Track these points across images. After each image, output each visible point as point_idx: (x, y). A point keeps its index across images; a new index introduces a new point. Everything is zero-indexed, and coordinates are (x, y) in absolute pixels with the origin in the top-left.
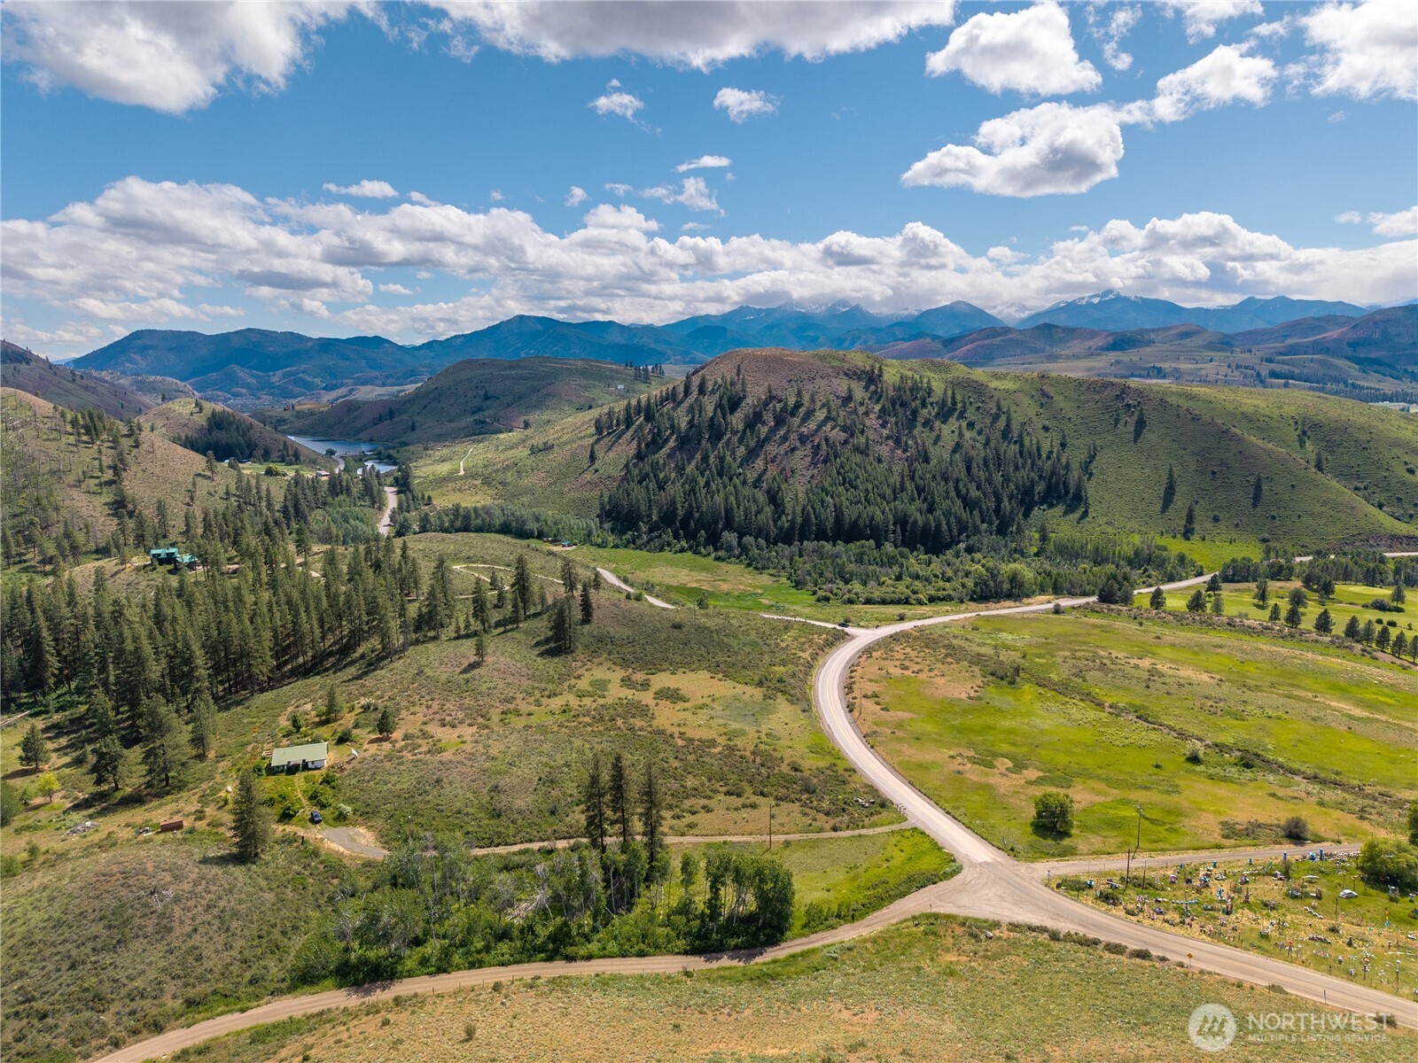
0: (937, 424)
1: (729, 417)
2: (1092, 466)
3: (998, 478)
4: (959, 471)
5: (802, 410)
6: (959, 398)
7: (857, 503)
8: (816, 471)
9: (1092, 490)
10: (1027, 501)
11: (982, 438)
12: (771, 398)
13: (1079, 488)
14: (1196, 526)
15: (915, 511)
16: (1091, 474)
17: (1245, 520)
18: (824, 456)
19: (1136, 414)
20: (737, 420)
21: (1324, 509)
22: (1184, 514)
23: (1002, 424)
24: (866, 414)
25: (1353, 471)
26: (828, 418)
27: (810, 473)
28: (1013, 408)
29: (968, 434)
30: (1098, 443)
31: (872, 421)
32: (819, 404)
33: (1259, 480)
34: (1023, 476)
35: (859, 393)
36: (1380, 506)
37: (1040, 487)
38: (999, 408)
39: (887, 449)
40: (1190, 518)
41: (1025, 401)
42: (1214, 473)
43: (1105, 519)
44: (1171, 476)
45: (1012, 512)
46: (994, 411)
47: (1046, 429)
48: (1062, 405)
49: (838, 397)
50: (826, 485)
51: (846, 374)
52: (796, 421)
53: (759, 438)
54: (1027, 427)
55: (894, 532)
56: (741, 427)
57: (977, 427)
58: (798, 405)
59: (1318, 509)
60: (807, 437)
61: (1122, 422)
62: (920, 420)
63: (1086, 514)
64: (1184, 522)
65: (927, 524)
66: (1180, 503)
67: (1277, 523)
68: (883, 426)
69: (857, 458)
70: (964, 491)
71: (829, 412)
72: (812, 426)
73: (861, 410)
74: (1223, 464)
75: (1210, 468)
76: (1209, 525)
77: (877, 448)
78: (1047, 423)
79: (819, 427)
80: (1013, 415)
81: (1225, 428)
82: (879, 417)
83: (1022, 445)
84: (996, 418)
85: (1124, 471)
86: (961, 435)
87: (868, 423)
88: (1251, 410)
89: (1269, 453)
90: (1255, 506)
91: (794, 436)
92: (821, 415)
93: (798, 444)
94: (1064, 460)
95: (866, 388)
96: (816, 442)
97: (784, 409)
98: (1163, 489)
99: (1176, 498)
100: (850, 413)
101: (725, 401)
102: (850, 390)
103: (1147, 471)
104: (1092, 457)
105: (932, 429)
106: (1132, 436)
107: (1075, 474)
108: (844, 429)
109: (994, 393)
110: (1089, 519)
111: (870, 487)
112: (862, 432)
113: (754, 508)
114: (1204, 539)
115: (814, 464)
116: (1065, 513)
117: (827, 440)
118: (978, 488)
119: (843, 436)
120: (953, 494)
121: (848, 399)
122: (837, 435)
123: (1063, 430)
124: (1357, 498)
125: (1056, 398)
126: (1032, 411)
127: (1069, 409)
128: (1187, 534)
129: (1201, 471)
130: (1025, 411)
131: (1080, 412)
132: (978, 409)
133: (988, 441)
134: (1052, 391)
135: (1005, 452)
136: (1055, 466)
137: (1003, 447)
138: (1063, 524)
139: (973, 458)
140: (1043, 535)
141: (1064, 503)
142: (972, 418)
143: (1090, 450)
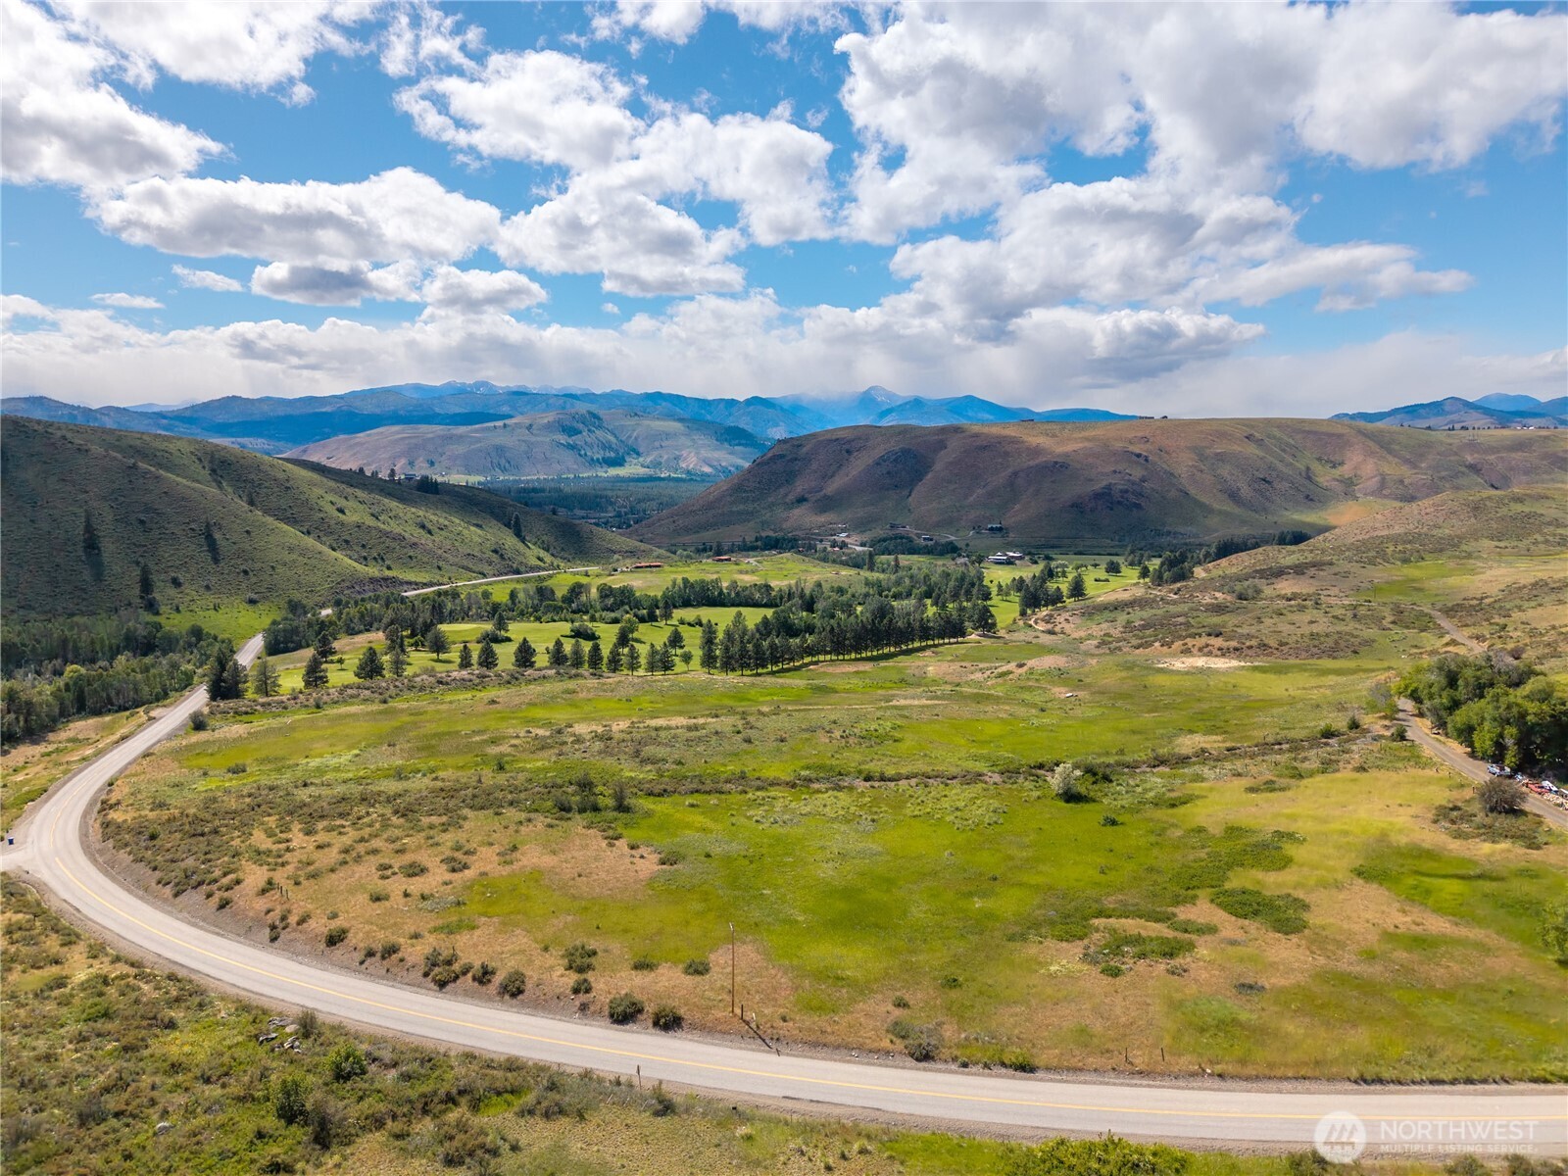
14: (157, 596)
17: (214, 580)
21: (293, 556)
22: (134, 581)
25: (289, 514)
33: (208, 526)
36: (334, 549)
40: (146, 585)
42: (142, 522)
59: (288, 558)
64: (138, 592)
66: (117, 565)
67: (253, 578)
74: (149, 509)
75: (133, 516)
76: (172, 591)
81: (130, 462)
89: (203, 494)
90: (216, 560)
98: (80, 548)
99: (107, 560)
124: (310, 541)
128: (153, 607)
129: (122, 521)
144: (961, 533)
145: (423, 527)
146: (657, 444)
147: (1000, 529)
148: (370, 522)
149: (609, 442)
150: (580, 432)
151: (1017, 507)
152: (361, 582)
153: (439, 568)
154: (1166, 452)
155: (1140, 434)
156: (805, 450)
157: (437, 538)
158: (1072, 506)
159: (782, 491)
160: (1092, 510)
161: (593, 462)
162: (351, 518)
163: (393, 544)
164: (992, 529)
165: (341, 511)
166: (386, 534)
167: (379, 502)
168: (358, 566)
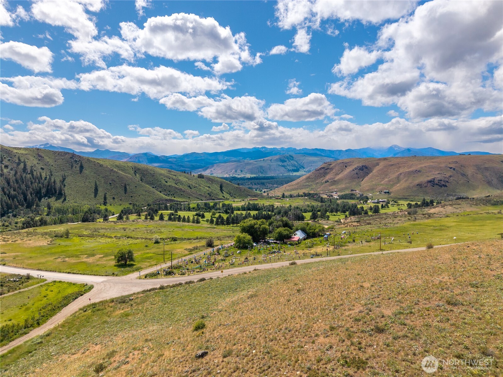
2: (65, 182)
3: (23, 187)
9: (66, 191)
10: (39, 195)
11: (13, 172)
13: (61, 190)
14: (108, 201)
16: (65, 185)
17: (123, 198)
19: (79, 164)
21: (146, 193)
22: (103, 197)
23: (22, 165)
25: (151, 182)
28: (26, 160)
30: (66, 174)
33: (125, 185)
34: (35, 185)
36: (161, 192)
37: (44, 191)
38: (19, 160)
40: (105, 198)
41: (32, 158)
42: (110, 183)
43: (73, 201)
44: (96, 184)
45: (33, 199)
46: (17, 161)
47: (42, 169)
48: (48, 160)
54: (33, 168)
57: (10, 167)
59: (144, 193)
61: (74, 167)
63: (65, 199)
64: (103, 200)
66: (101, 194)
67: (133, 198)
70: (7, 192)
74: (113, 180)
75: (108, 182)
76: (112, 200)
78: (42, 167)
80: (27, 163)
81: (111, 169)
83: (33, 175)
84: (18, 164)
85: (78, 184)
88: (118, 164)
89: (127, 177)
90: (125, 193)
94: (53, 180)
98: (93, 189)
99: (99, 192)
103: (87, 184)
104: (64, 179)
106: (79, 172)
107: (58, 185)
109: (16, 154)
110: (67, 201)
114: (111, 205)
116: (56, 200)
118: (14, 190)
123: (50, 170)
124: (154, 190)
125: (45, 157)
126: (35, 162)
127: (51, 162)
128: (105, 204)
129: (106, 183)
130: (32, 162)
131: (56, 163)
132: (9, 160)
133: (16, 173)
134: (43, 155)
135: (25, 177)
136: (49, 182)
137: (24, 175)
138: (56, 204)
139: (10, 179)
140: (49, 207)
141: (55, 196)
142: (7, 164)
143: (63, 177)
144: (374, 193)
145: (189, 187)
146: (310, 165)
147: (388, 192)
148: (174, 185)
149: (295, 164)
150: (286, 161)
151: (398, 185)
152: (162, 200)
153: (189, 198)
154: (464, 167)
155: (454, 160)
156: (332, 166)
157: (192, 190)
158: (418, 185)
159: (322, 179)
160: (426, 187)
161: (289, 171)
162: (169, 184)
163: (178, 191)
164: (385, 192)
165: (166, 182)
166: (177, 188)
167: (179, 180)
168: (164, 196)
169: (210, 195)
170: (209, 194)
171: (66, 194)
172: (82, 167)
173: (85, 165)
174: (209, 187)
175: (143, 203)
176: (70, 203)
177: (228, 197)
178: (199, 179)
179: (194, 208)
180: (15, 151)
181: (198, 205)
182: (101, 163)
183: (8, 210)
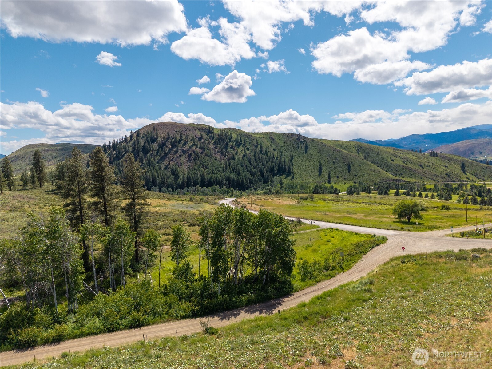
0: (236, 148)
1: (151, 144)
2: (293, 161)
3: (261, 165)
4: (246, 162)
5: (183, 142)
6: (243, 140)
7: (209, 174)
8: (191, 163)
9: (295, 169)
10: (273, 172)
11: (253, 153)
12: (169, 138)
13: (289, 169)
14: (332, 179)
15: (233, 176)
16: (293, 164)
17: (347, 177)
18: (193, 157)
19: (305, 144)
20: (155, 146)
21: (371, 172)
22: (327, 176)
23: (259, 146)
24: (209, 143)
25: (376, 161)
26: (193, 145)
27: (188, 164)
28: (262, 143)
29: (247, 152)
30: (294, 154)
31: (211, 146)
32: (190, 139)
33: (349, 163)
34: (269, 164)
35: (205, 136)
36: (387, 171)
37: (276, 169)
38: (257, 143)
39: (219, 156)
40: (329, 177)
41: (266, 141)
42: (334, 162)
43: (300, 179)
44: (320, 163)
45: (268, 176)
46: (255, 144)
47: (274, 150)
48: (279, 142)
49: (197, 137)
50: (196, 167)
51: (199, 129)
52: (181, 145)
53: (165, 152)
54: (268, 149)
55: (226, 184)
56: (157, 149)
57: (250, 149)
58: (181, 140)
59: (369, 172)
60: (186, 151)
61: (300, 147)
62: (229, 146)
63: (293, 177)
64: (327, 179)
65: (238, 180)
66: (325, 172)
67: (357, 177)
68: (216, 148)
69: (207, 158)
70: (249, 170)
71: (194, 142)
72: (188, 147)
73: (207, 142)
74: (336, 159)
75: (332, 161)
76: (336, 179)
77: (215, 155)
78: (274, 148)
79: (190, 147)
80: (263, 145)
81: (335, 147)
82: (214, 145)
83: (267, 155)
84: (256, 146)
85: (304, 163)
86: (245, 152)
87: (210, 146)
88: (341, 143)
89: (350, 155)
90: (349, 172)
91: (180, 151)
92: (191, 143)
93: (182, 154)
94: (283, 160)
95: (208, 135)
96: (190, 153)
97: (175, 141)
98: (318, 168)
99: (323, 171)
100: (203, 143)
101: (149, 139)
102: (201, 135)
103: (312, 163)
104: (292, 159)
105: (234, 150)
106: (304, 151)
107: (287, 164)
108: (201, 148)
109: (255, 138)
110: (295, 178)
111: (214, 168)
112: (208, 149)
113: (165, 177)
114: (336, 183)
115: (190, 161)
116: (286, 177)
117: (194, 152)
118: (254, 168)
119: (200, 151)
120: (245, 170)
121: (201, 138)
122: (198, 150)
123: (280, 150)
124: (379, 169)
125: (276, 140)
126: (269, 144)
127: (281, 143)
128: (329, 182)
129: (329, 162)
130: (266, 144)
131: (285, 144)
132: (250, 143)
133: (255, 153)
134: (275, 138)
135: (262, 157)
136: (280, 162)
137: (261, 155)
138: (286, 181)
139: (251, 158)
140: (281, 183)
141: (285, 174)
142: (248, 146)
143: (291, 157)
145: (421, 166)
148: (402, 164)
152: (390, 180)
153: (421, 178)
157: (425, 170)
162: (395, 162)
163: (408, 171)
165: (393, 161)
166: (405, 167)
167: (408, 158)
168: (391, 176)
169: (449, 176)
170: (447, 174)
171: (295, 172)
172: (307, 147)
173: (310, 145)
174: (446, 167)
175: (368, 182)
176: (298, 180)
177: (474, 180)
178: (432, 158)
179: (430, 189)
180: (254, 135)
181: (435, 186)
182: (325, 142)
183: (250, 185)
